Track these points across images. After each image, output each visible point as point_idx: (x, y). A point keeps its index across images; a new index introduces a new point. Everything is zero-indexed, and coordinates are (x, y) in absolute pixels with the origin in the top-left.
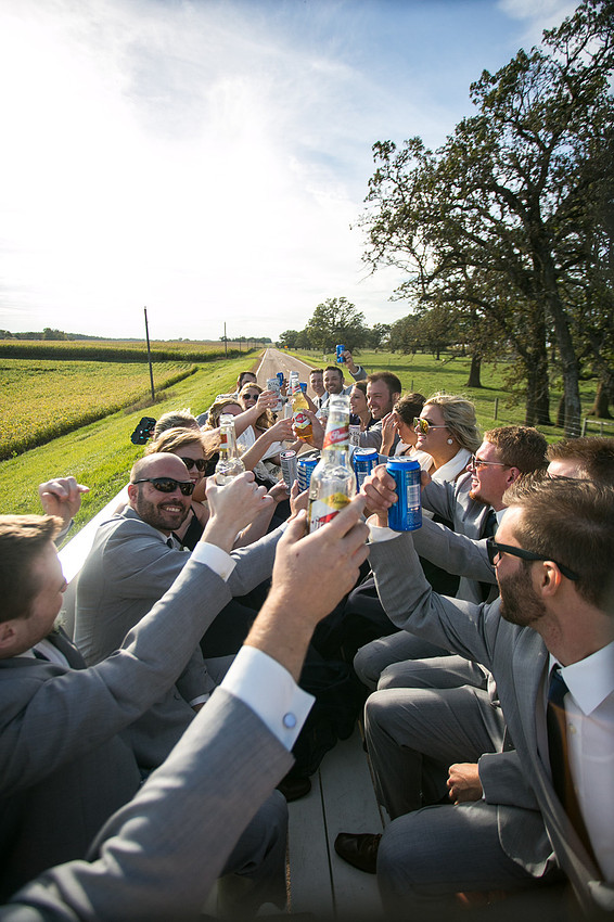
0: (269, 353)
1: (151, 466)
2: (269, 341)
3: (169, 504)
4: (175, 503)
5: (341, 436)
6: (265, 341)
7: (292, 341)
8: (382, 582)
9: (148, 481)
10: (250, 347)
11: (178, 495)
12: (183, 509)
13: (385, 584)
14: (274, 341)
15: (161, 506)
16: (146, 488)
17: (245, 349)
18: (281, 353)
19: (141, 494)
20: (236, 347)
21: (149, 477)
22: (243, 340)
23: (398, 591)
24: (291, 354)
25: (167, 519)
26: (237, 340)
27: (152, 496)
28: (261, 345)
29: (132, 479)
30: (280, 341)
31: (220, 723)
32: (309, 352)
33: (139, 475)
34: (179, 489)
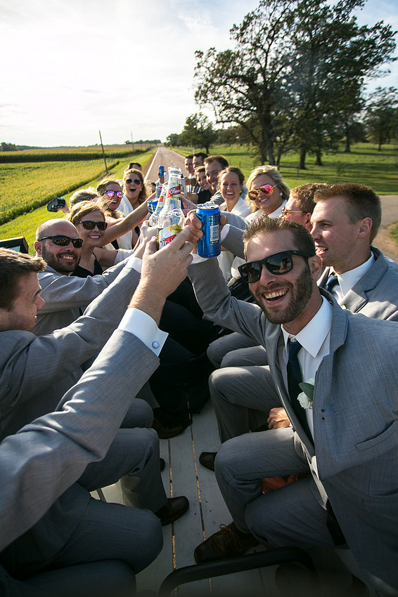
0: (159, 150)
1: (49, 228)
2: (159, 142)
3: (64, 254)
4: (69, 253)
5: (176, 192)
6: (157, 142)
7: (175, 141)
8: (197, 290)
9: (48, 238)
10: (147, 147)
11: (71, 247)
12: (75, 257)
13: (199, 292)
14: (163, 142)
15: (59, 255)
16: (47, 243)
17: (144, 149)
18: (168, 150)
19: (44, 247)
20: (138, 147)
21: (49, 236)
22: (141, 142)
23: (208, 296)
24: (174, 150)
25: (65, 264)
26: (137, 143)
27: (54, 249)
28: (154, 145)
29: (37, 238)
30: (167, 142)
31: (120, 344)
32: (186, 148)
33: (41, 234)
34: (71, 243)
